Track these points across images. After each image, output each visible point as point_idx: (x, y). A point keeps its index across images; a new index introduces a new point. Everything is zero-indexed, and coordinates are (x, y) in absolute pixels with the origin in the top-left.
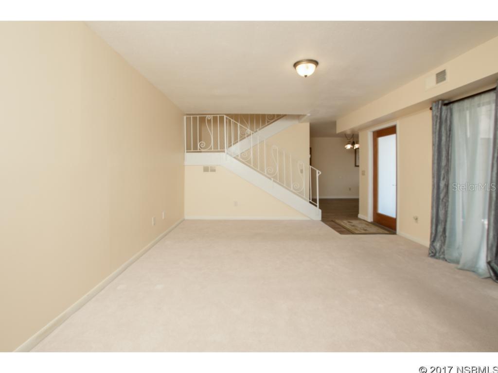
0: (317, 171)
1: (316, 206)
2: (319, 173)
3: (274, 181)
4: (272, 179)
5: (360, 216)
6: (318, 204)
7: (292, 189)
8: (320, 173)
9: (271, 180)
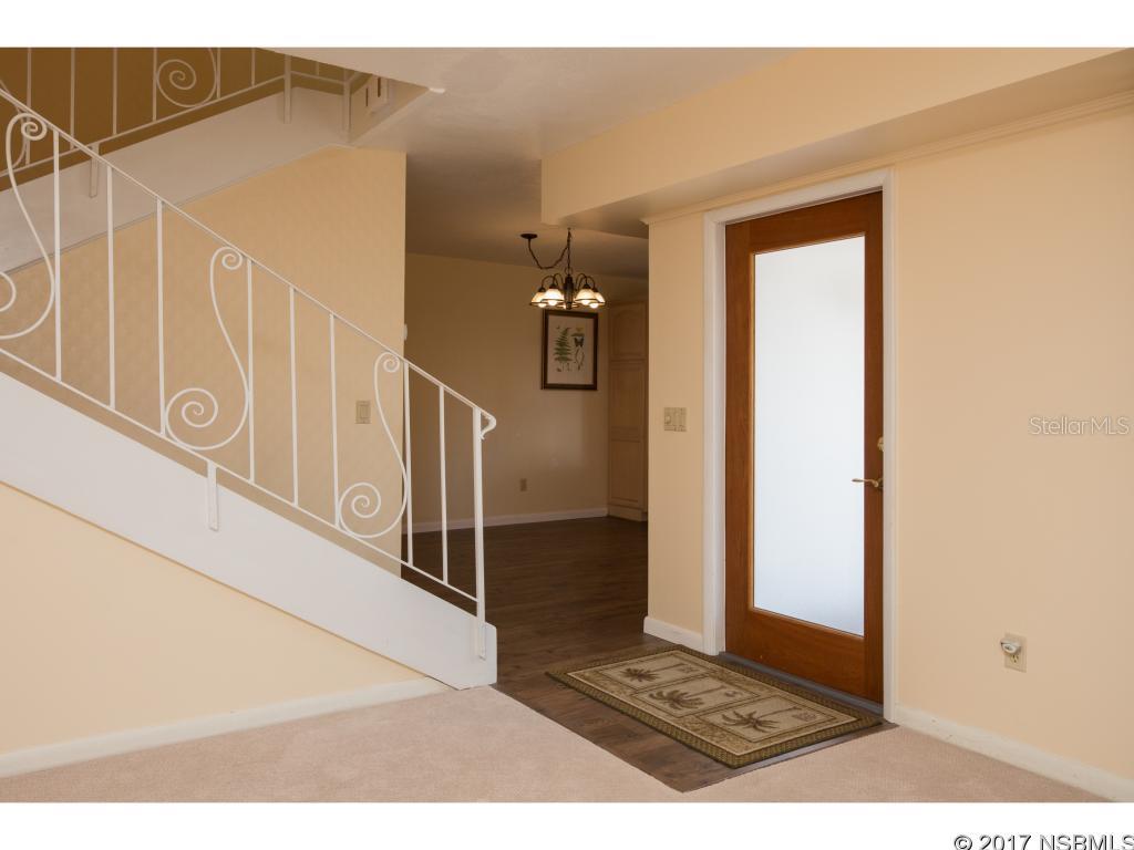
0: (478, 412)
1: (470, 607)
2: (485, 423)
3: (222, 479)
4: (212, 466)
5: (653, 625)
6: (480, 599)
7: (338, 522)
8: (493, 423)
9: (203, 471)
